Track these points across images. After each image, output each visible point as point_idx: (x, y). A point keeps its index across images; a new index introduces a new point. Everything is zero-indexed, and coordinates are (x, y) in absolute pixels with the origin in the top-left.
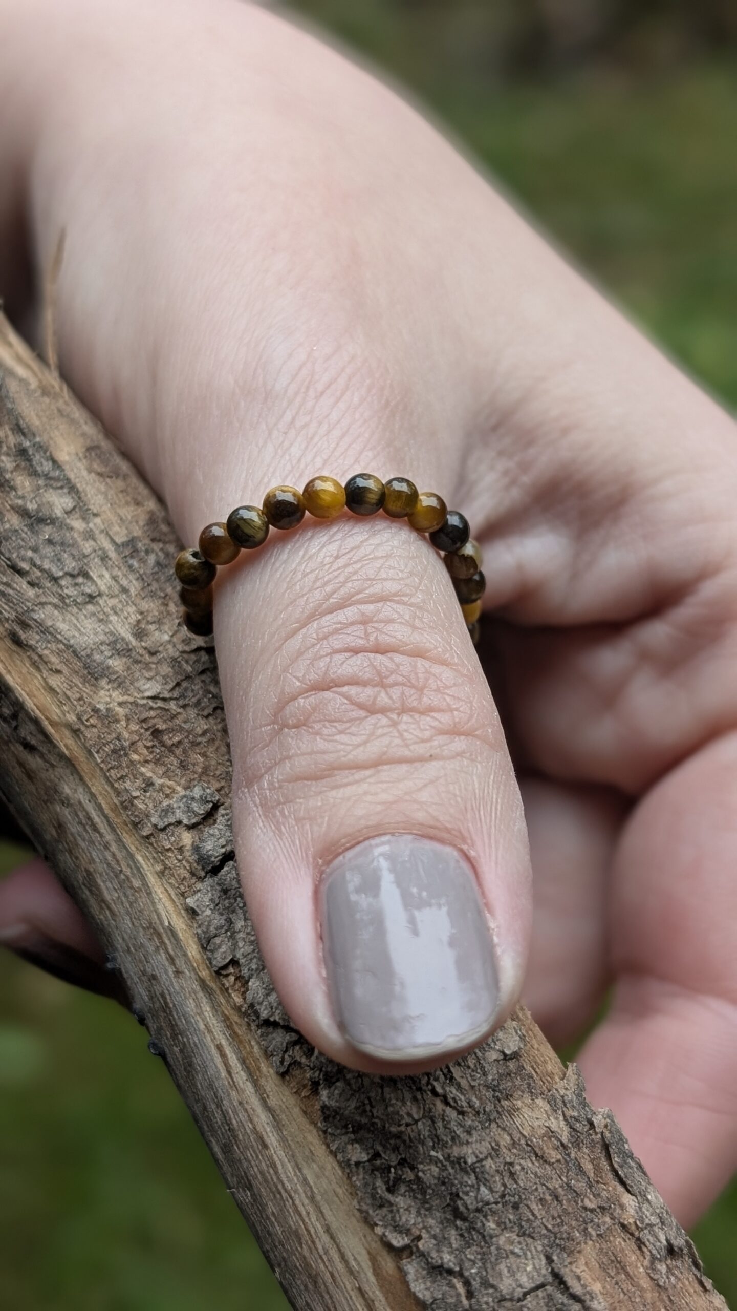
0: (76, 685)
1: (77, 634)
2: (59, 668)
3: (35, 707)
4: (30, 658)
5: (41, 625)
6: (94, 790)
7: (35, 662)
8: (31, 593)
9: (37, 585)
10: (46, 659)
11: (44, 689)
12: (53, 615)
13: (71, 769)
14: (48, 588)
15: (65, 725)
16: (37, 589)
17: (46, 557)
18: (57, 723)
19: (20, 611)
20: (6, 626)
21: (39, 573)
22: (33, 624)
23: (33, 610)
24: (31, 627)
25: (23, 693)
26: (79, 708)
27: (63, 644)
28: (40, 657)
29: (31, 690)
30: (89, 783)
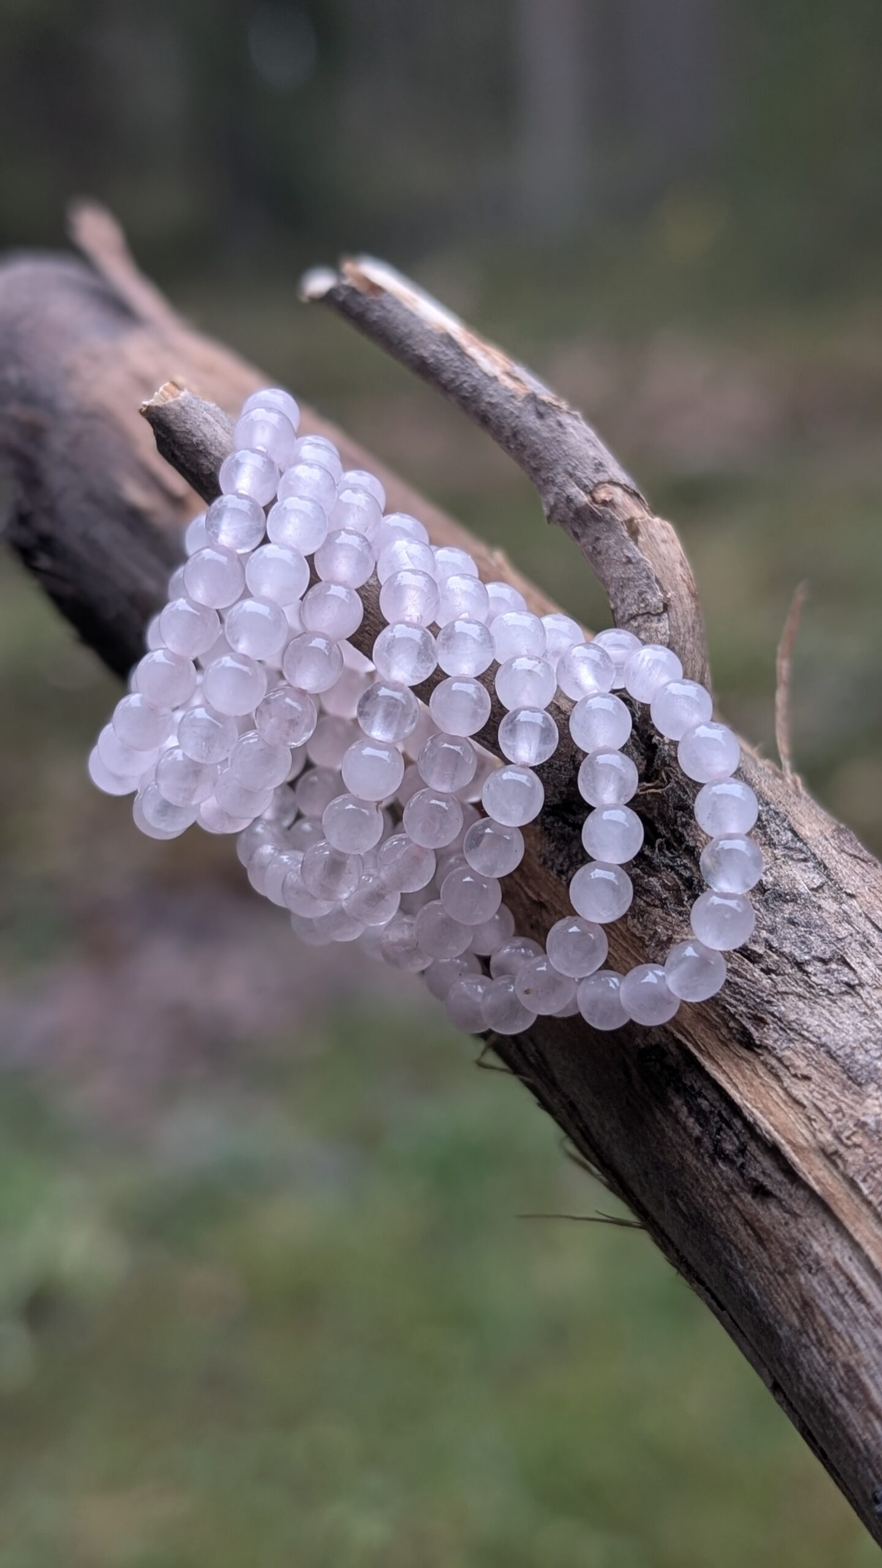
0: (832, 1094)
1: (830, 1031)
2: (806, 1073)
3: (771, 1129)
4: (765, 1064)
5: (780, 1020)
6: (857, 1237)
7: (772, 1068)
8: (766, 982)
9: (774, 971)
10: (788, 1063)
11: (785, 1102)
12: (797, 1007)
13: (823, 1216)
14: (788, 975)
15: (814, 1150)
16: (773, 976)
17: (785, 939)
18: (802, 1148)
19: (751, 1003)
20: (732, 1024)
21: (776, 957)
22: (769, 1018)
23: (769, 1002)
24: (766, 1023)
25: (754, 1110)
26: (836, 1123)
27: (812, 1042)
28: (779, 1060)
29: (765, 1106)
30: (851, 1230)
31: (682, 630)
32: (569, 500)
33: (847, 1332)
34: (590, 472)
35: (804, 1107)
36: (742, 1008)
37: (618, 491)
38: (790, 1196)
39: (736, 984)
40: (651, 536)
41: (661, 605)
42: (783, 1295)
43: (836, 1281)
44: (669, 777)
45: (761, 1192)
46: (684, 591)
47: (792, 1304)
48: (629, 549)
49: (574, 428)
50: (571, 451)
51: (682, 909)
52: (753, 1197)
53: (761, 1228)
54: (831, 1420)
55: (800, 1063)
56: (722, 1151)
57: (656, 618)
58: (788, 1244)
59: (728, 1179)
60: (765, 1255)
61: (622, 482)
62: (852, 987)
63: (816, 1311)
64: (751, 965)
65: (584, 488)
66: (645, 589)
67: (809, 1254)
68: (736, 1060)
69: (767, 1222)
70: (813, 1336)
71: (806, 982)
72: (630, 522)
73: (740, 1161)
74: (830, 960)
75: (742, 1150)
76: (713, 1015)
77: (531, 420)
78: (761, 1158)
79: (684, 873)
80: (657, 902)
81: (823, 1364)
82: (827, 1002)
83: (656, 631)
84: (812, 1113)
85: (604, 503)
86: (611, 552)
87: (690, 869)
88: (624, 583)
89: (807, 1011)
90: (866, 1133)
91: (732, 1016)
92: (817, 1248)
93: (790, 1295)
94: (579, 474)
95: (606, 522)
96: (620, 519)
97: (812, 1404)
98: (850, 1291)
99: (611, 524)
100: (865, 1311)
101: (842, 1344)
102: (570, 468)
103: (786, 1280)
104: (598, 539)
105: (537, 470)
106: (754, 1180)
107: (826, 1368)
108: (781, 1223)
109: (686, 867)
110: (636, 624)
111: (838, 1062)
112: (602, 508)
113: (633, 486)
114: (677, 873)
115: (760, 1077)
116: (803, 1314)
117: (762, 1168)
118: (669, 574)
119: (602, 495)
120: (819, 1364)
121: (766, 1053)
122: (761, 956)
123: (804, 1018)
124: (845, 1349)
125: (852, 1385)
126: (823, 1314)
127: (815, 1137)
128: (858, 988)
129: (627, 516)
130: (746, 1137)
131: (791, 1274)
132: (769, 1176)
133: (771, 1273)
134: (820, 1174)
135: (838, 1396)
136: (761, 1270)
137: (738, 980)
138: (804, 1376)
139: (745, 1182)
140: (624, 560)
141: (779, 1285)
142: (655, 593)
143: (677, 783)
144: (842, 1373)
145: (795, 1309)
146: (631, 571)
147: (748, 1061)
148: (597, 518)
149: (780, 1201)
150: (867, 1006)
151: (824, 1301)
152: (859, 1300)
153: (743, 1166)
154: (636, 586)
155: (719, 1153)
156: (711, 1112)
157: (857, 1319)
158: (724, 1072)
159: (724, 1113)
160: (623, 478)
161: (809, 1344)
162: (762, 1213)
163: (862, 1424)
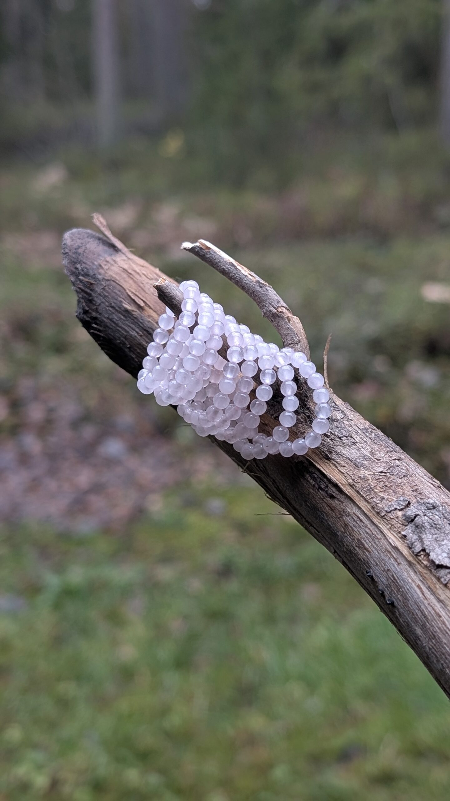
0: (351, 470)
1: (350, 454)
2: (344, 465)
3: (335, 480)
4: (332, 463)
5: (336, 452)
6: (360, 506)
7: (335, 464)
8: (331, 442)
9: (333, 440)
10: (339, 463)
11: (339, 473)
12: (340, 449)
13: (350, 502)
14: (337, 440)
15: (347, 485)
16: (333, 441)
17: (335, 431)
18: (344, 484)
19: (328, 448)
20: (323, 454)
21: (333, 436)
22: (333, 452)
23: (333, 448)
24: (332, 453)
25: (330, 476)
26: (353, 477)
27: (345, 457)
28: (337, 462)
29: (333, 474)
30: (358, 504)
31: (304, 348)
32: (270, 311)
33: (358, 530)
34: (276, 303)
35: (344, 474)
36: (326, 449)
37: (284, 309)
38: (341, 497)
39: (323, 443)
40: (294, 322)
41: (298, 341)
42: (339, 524)
43: (354, 518)
44: (303, 388)
45: (332, 497)
46: (304, 337)
47: (342, 526)
48: (288, 325)
49: (271, 291)
50: (270, 297)
51: (307, 424)
52: (330, 499)
53: (332, 507)
54: (353, 555)
55: (342, 463)
56: (321, 487)
57: (297, 345)
58: (340, 510)
59: (323, 495)
60: (334, 514)
61: (285, 306)
62: (354, 443)
63: (349, 526)
64: (327, 438)
65: (275, 308)
66: (293, 336)
67: (346, 512)
68: (324, 463)
69: (334, 505)
70: (348, 533)
71: (342, 442)
72: (288, 317)
73: (326, 489)
74: (348, 436)
75: (327, 487)
76: (317, 452)
77: (258, 289)
78: (332, 488)
79: (306, 414)
80: (300, 422)
81: (351, 540)
82: (348, 447)
83: (297, 348)
84: (346, 475)
85: (281, 312)
86: (283, 326)
87: (308, 413)
88: (287, 335)
89: (343, 449)
90: (361, 479)
91: (323, 452)
92: (349, 510)
93: (341, 523)
94: (273, 304)
95: (281, 317)
96: (285, 317)
97: (348, 552)
98: (358, 520)
99: (283, 318)
100: (363, 524)
101: (356, 534)
102: (270, 302)
103: (340, 520)
104: (279, 322)
105: (260, 302)
106: (331, 494)
107: (352, 541)
108: (338, 505)
109: (307, 413)
110: (291, 346)
111: (352, 462)
112: (280, 313)
113: (288, 307)
114: (305, 414)
115: (331, 467)
116: (345, 528)
117: (332, 491)
118: (299, 332)
119: (280, 310)
120: (350, 540)
121: (333, 461)
122: (329, 436)
123: (342, 451)
124: (357, 535)
125: (359, 544)
126: (351, 527)
127: (347, 481)
128: (356, 443)
129: (287, 316)
130: (327, 483)
131: (341, 518)
132: (335, 493)
133: (336, 518)
134: (349, 490)
135: (355, 548)
136: (332, 518)
137: (324, 442)
138: (345, 544)
139: (328, 495)
140: (287, 328)
141: (338, 521)
142: (296, 338)
143: (305, 390)
144: (357, 541)
145: (343, 527)
146: (289, 331)
147: (328, 463)
148: (279, 317)
149: (338, 499)
150: (359, 448)
151: (351, 523)
152: (361, 522)
153: (327, 490)
154: (291, 336)
155: (320, 488)
156: (318, 478)
157: (360, 527)
158: (321, 466)
159: (321, 477)
160: (285, 305)
161: (347, 535)
162: (333, 503)
163: (362, 554)
